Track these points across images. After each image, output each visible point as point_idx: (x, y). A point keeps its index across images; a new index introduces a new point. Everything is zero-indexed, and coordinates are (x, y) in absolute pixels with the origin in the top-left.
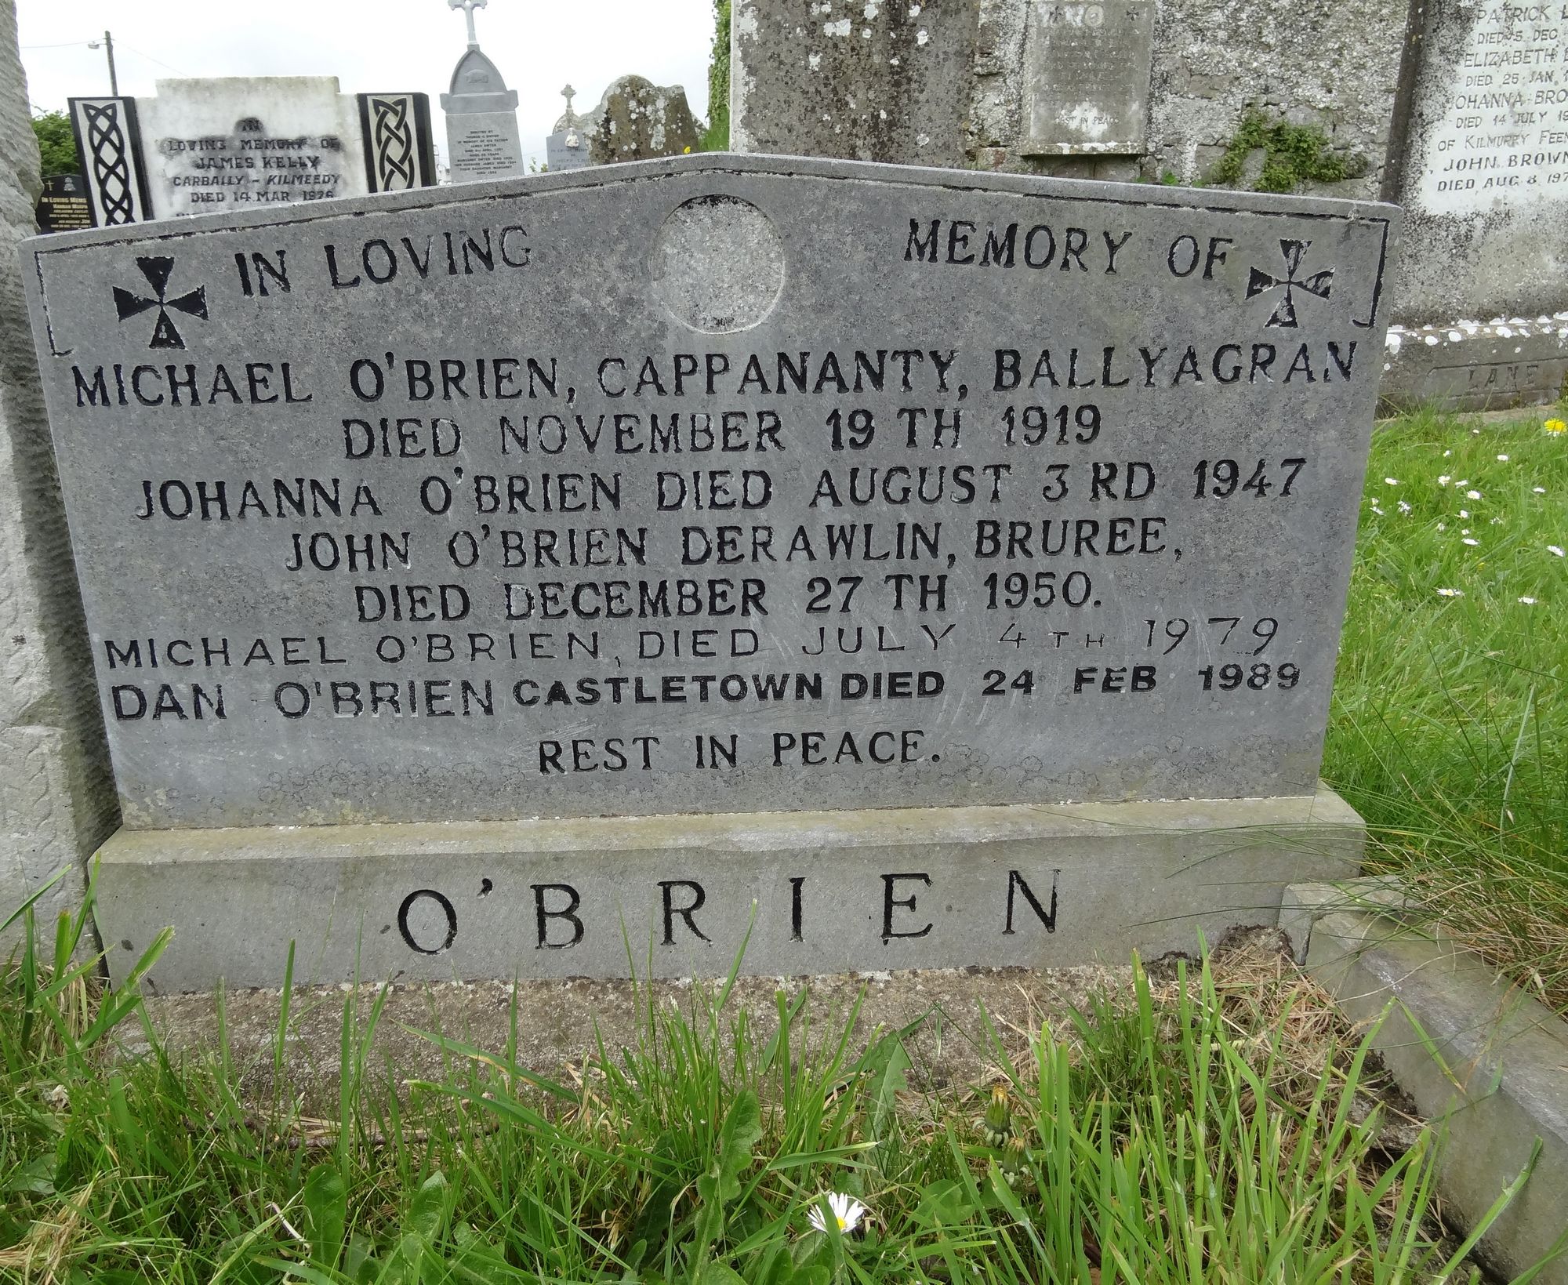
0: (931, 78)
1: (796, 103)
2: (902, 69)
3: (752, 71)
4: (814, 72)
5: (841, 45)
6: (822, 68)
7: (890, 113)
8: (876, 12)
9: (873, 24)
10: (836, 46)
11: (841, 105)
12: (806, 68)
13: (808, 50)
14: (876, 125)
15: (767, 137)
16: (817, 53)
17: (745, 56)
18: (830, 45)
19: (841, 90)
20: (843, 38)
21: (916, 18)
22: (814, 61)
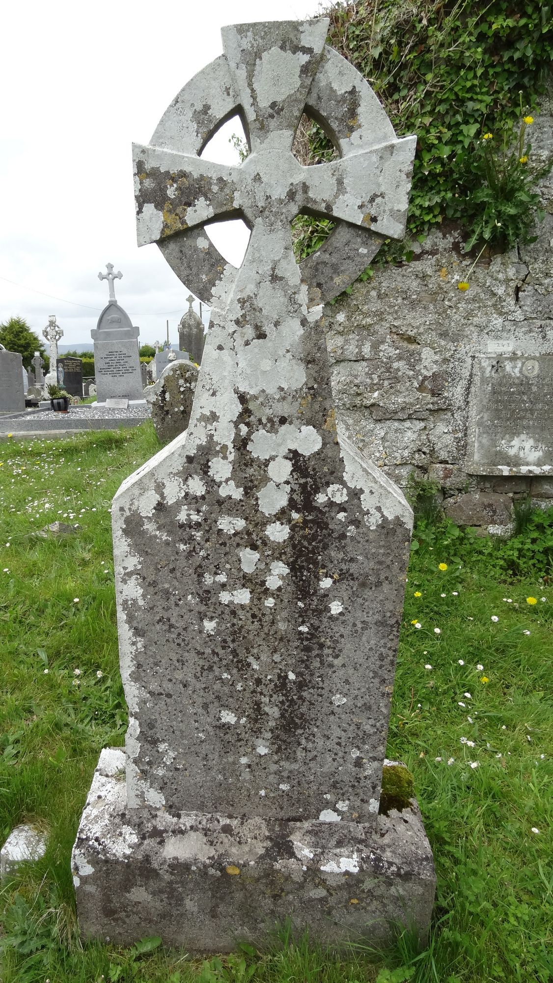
0: (347, 646)
1: (191, 663)
2: (313, 634)
3: (138, 632)
4: (209, 636)
5: (240, 613)
6: (218, 632)
7: (298, 674)
8: (280, 583)
9: (278, 594)
10: (233, 613)
11: (243, 666)
12: (201, 632)
13: (201, 617)
14: (284, 685)
15: (159, 690)
16: (212, 619)
17: (130, 619)
18: (227, 611)
19: (242, 653)
20: (242, 607)
21: (329, 590)
22: (209, 626)
